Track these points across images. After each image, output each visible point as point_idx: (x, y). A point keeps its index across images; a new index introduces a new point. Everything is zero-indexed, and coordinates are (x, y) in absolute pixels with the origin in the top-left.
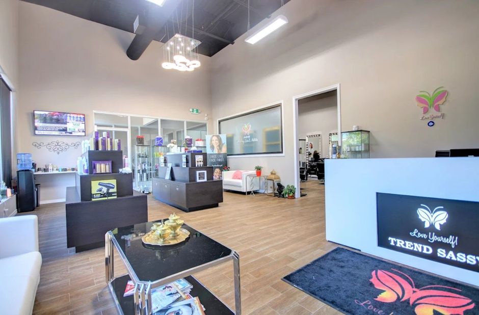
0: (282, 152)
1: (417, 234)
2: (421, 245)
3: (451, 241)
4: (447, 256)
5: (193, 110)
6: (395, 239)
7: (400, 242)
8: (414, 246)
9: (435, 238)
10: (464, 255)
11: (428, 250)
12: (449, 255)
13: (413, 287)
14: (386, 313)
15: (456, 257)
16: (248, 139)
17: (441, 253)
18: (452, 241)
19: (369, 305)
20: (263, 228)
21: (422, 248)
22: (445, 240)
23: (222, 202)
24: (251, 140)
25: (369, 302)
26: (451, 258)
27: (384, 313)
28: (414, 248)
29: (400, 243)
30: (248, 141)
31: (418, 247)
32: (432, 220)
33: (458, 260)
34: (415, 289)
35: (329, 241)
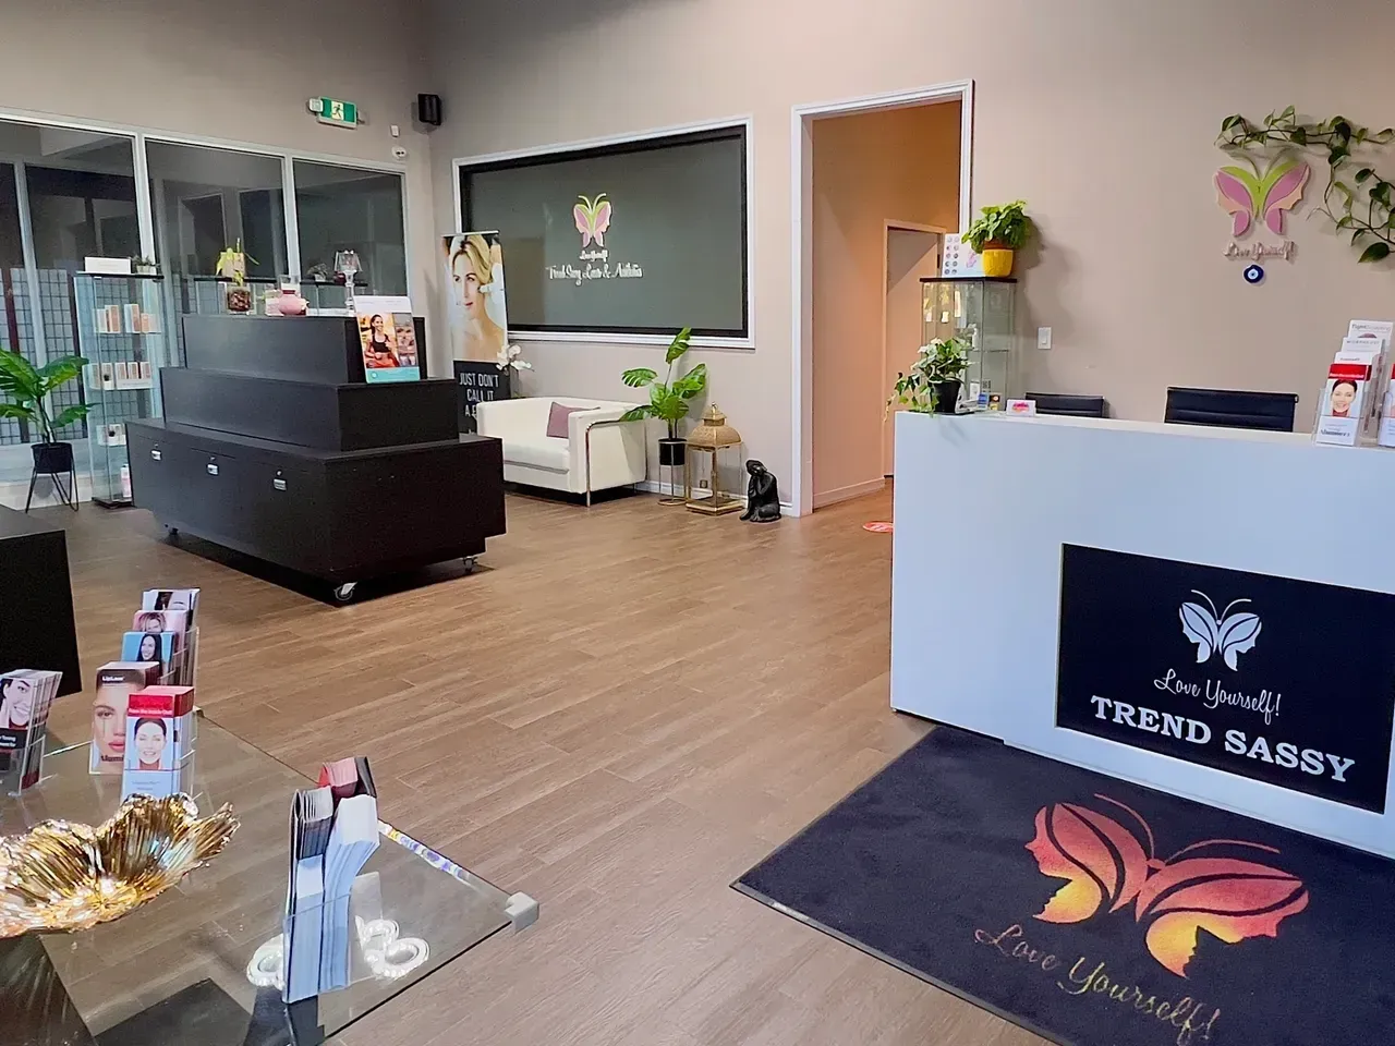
0: (743, 333)
1: (1172, 683)
2: (1180, 719)
3: (1263, 707)
4: (1248, 750)
5: (327, 104)
6: (1108, 701)
7: (1125, 710)
8: (1161, 721)
9: (1221, 696)
10: (1294, 749)
11: (1199, 733)
12: (1255, 748)
13: (1148, 858)
14: (1063, 961)
15: (1274, 753)
16: (598, 263)
17: (1235, 740)
18: (1264, 704)
19: (1018, 940)
20: (660, 666)
21: (1185, 727)
22: (1250, 704)
23: (503, 531)
24: (612, 269)
25: (1017, 931)
26: (1260, 755)
27: (1059, 963)
28: (1161, 728)
29: (1123, 713)
30: (597, 273)
31: (1173, 724)
32: (1218, 640)
33: (1279, 761)
34: (1156, 863)
35: (899, 712)
